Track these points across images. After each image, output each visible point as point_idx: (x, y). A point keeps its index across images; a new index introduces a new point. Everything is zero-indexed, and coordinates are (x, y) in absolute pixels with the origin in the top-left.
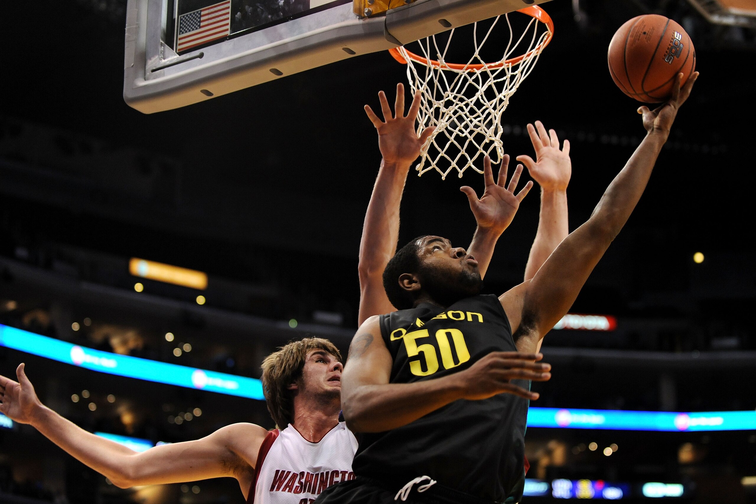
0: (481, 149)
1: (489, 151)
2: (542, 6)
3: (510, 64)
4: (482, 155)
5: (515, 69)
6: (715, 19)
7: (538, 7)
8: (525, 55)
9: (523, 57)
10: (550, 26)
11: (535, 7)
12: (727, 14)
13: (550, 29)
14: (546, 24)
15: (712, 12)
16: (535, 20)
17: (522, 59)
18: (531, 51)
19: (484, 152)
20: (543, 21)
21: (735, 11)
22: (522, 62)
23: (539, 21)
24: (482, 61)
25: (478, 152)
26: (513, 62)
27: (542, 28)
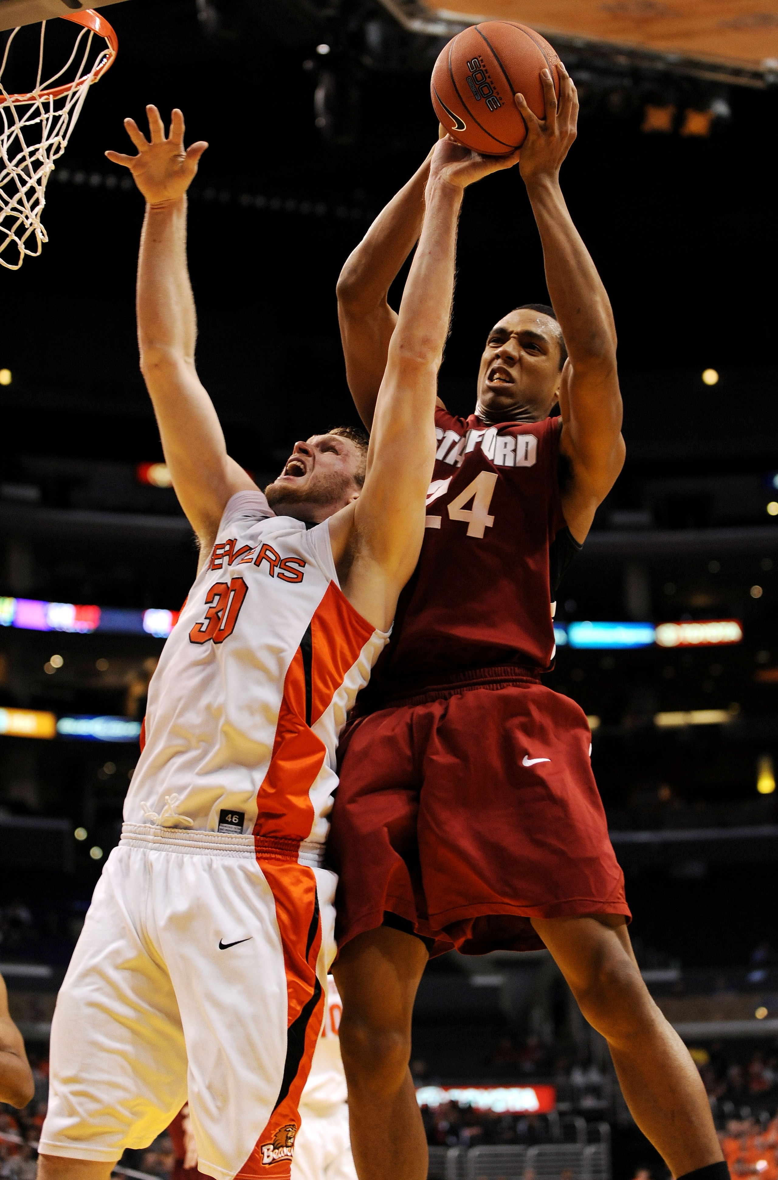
0: (12, 236)
1: (24, 238)
2: (103, 11)
3: (51, 96)
4: (13, 243)
5: (59, 104)
6: (416, 25)
7: (94, 12)
8: (74, 84)
9: (71, 87)
10: (111, 40)
11: (91, 12)
12: (435, 20)
13: (112, 46)
14: (106, 38)
15: (412, 15)
16: (89, 32)
17: (69, 89)
18: (84, 78)
19: (16, 239)
20: (102, 34)
21: (446, 14)
22: (70, 93)
23: (95, 35)
24: (4, 92)
25: (8, 238)
26: (55, 94)
27: (99, 44)
